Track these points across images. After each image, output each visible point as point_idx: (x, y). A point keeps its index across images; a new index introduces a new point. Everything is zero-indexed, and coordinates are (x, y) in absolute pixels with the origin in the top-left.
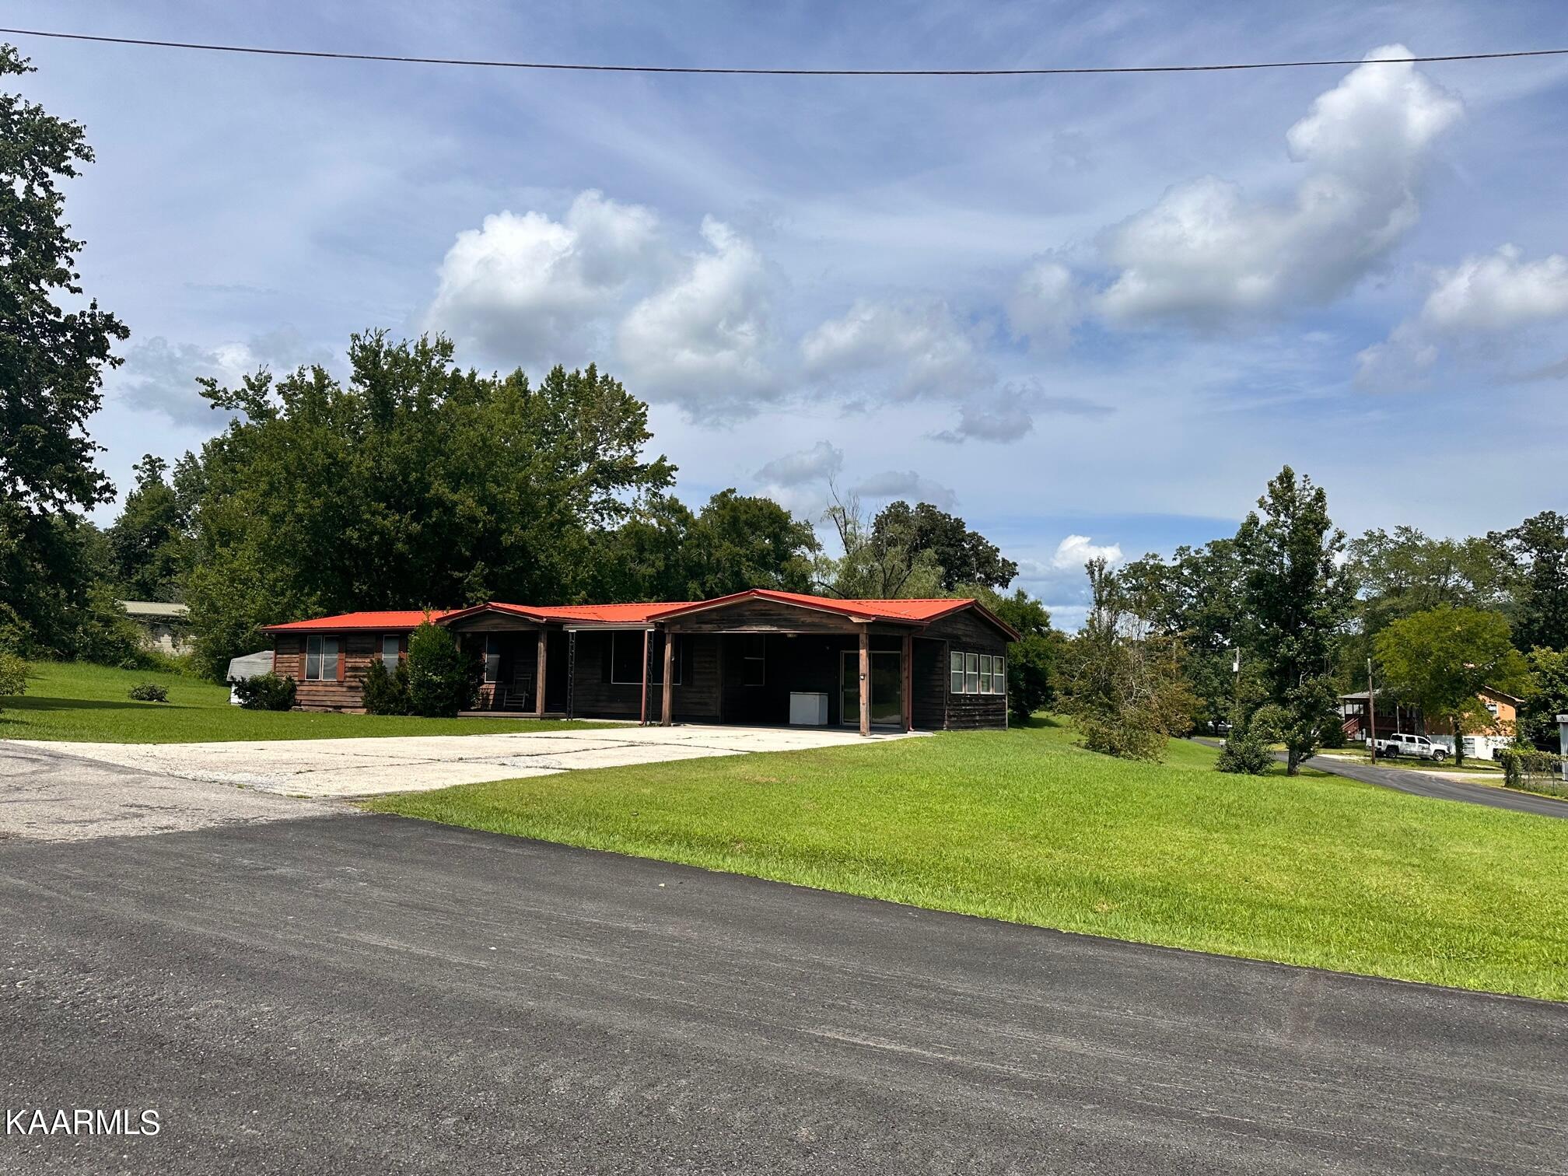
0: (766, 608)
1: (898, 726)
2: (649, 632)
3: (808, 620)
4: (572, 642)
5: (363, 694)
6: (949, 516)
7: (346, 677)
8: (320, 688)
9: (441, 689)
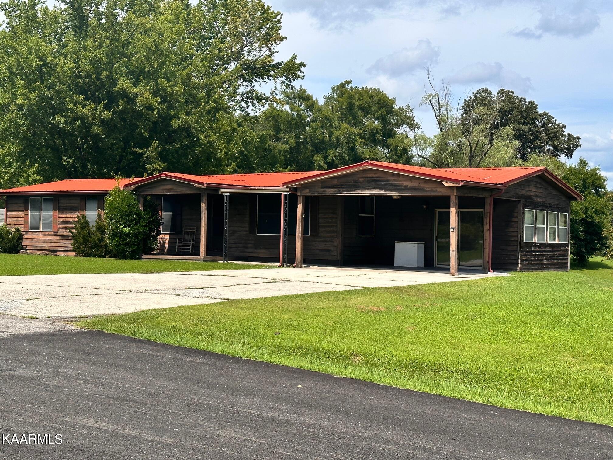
0: (376, 175)
1: (480, 268)
2: (286, 195)
3: (410, 184)
4: (226, 203)
5: (72, 242)
6: (525, 99)
7: (59, 228)
8: (40, 237)
9: (130, 238)
